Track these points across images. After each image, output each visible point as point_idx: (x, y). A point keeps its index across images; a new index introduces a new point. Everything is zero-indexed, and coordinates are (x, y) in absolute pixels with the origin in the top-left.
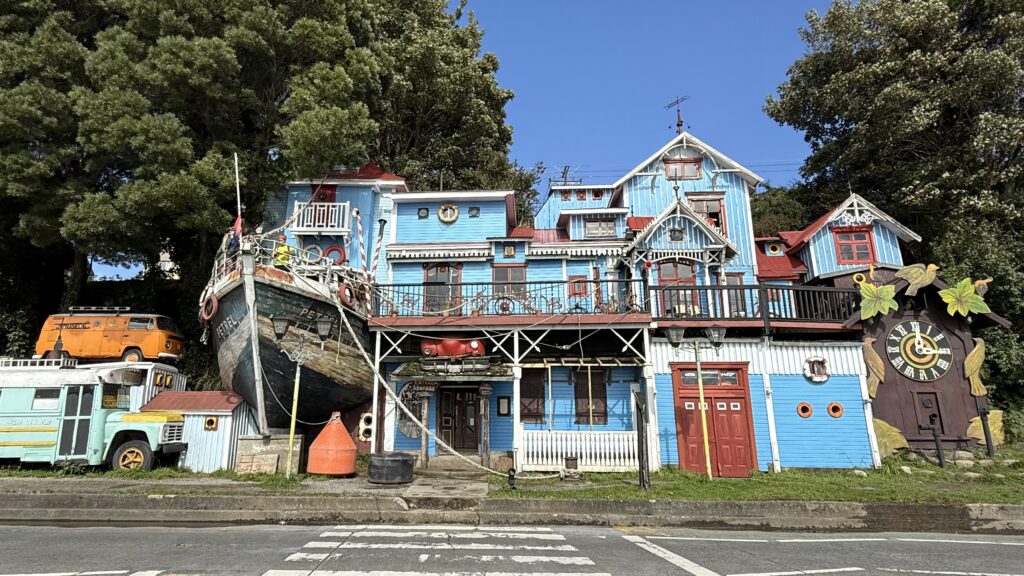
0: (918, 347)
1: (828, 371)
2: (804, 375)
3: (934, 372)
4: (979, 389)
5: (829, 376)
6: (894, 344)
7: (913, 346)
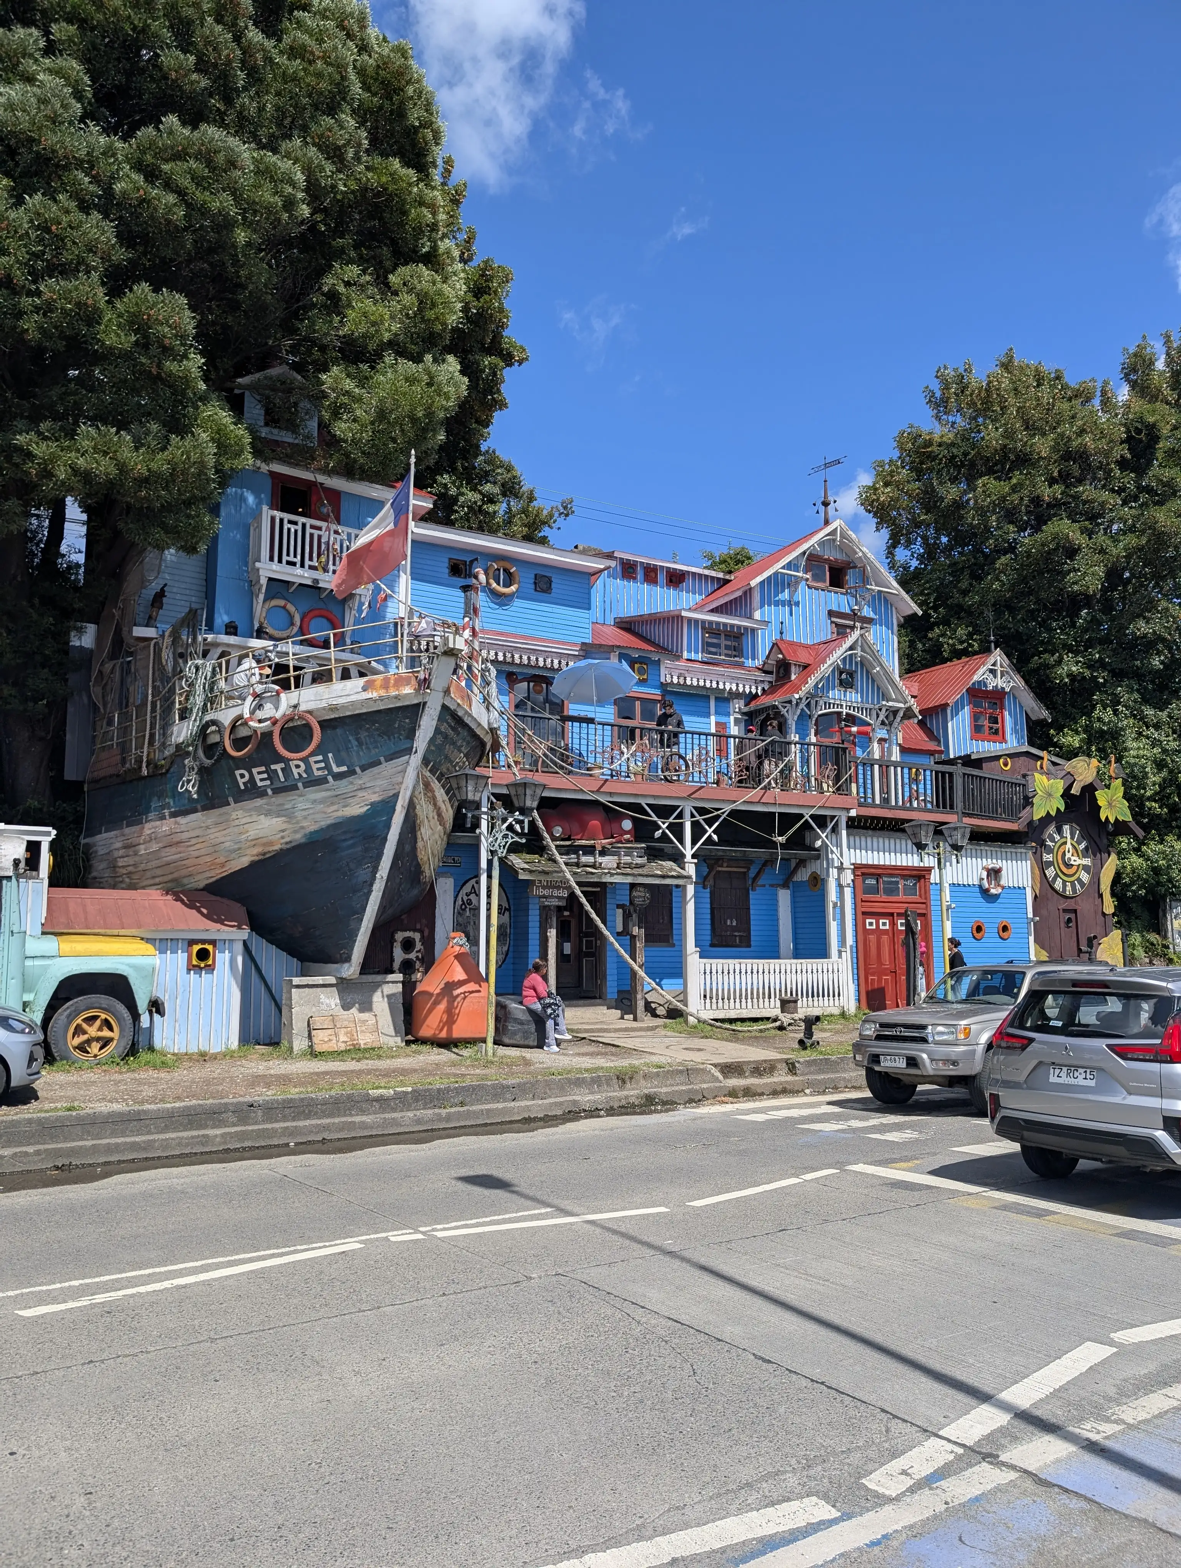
0: (1068, 855)
1: (1003, 882)
2: (980, 886)
3: (1078, 886)
4: (1109, 906)
5: (1003, 888)
6: (1050, 851)
7: (1064, 854)
